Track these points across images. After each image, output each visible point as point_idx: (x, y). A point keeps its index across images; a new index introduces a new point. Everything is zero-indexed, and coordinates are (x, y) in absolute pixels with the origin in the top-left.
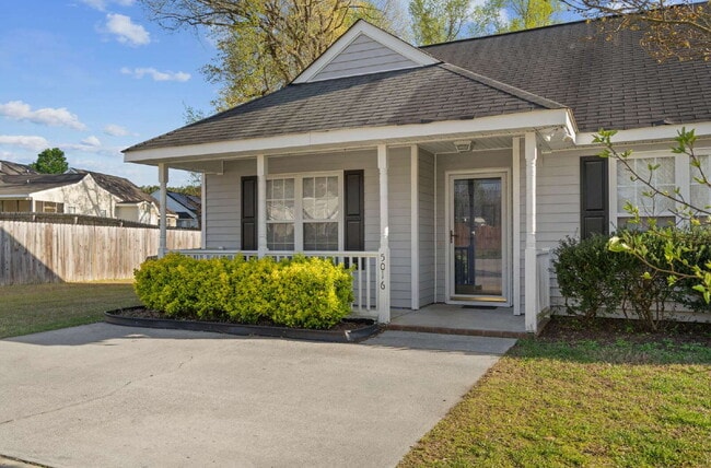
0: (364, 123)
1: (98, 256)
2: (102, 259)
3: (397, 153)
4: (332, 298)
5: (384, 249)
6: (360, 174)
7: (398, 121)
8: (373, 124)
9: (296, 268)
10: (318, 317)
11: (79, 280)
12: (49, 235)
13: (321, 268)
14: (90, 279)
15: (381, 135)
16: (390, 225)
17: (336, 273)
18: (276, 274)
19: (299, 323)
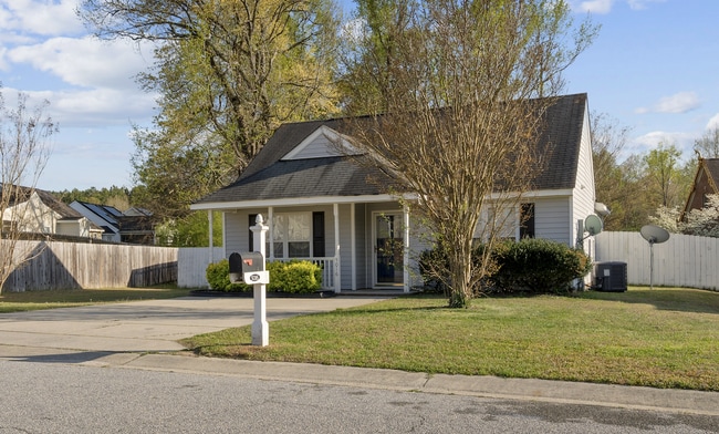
0: (327, 194)
1: (102, 269)
2: (105, 270)
3: (343, 207)
4: (313, 280)
5: (337, 256)
6: (322, 214)
7: (342, 193)
8: (332, 195)
9: (295, 265)
10: (306, 288)
11: (92, 287)
12: (74, 251)
13: (306, 265)
14: (98, 287)
15: (335, 200)
16: (340, 244)
17: (314, 268)
18: (286, 268)
19: (297, 292)
